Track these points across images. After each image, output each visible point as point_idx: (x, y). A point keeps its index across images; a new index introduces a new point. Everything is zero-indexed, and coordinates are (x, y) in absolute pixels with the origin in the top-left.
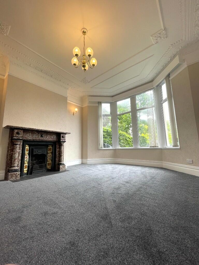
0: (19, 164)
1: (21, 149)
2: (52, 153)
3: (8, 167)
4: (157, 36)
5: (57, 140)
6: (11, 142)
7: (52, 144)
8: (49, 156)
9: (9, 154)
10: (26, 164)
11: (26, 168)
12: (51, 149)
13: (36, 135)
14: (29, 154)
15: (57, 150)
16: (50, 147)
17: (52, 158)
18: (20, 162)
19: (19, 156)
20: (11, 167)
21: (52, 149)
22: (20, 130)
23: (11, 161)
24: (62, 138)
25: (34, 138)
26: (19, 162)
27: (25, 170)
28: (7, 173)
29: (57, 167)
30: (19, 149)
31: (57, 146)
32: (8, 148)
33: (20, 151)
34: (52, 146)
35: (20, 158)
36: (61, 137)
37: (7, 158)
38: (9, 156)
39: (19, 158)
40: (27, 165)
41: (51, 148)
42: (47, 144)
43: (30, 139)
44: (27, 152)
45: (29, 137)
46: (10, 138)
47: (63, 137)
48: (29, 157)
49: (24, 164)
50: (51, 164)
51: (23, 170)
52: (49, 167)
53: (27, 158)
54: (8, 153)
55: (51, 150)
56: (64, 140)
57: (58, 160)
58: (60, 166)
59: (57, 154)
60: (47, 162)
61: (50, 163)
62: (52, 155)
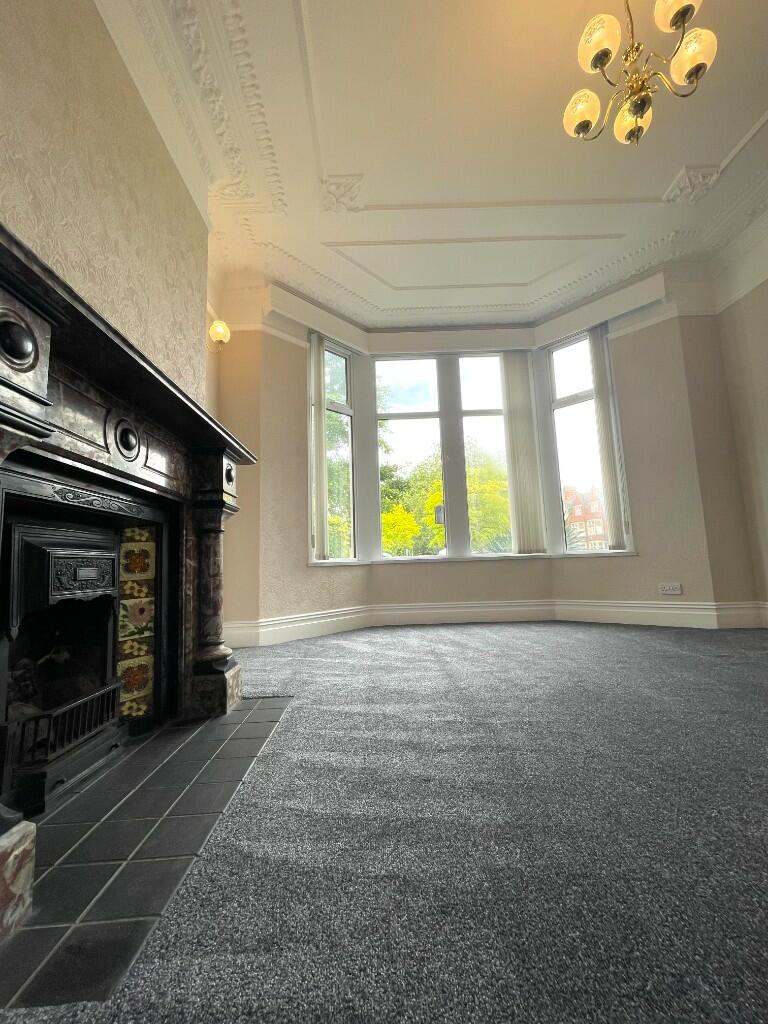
2: (155, 587)
8: (135, 611)
13: (96, 423)
15: (190, 564)
16: (140, 542)
17: (157, 629)
24: (225, 483)
25: (85, 451)
31: (189, 537)
36: (224, 473)
47: (228, 476)
50: (151, 674)
52: (132, 703)
56: (231, 501)
57: (195, 640)
58: (228, 677)
61: (143, 669)
62: (157, 603)
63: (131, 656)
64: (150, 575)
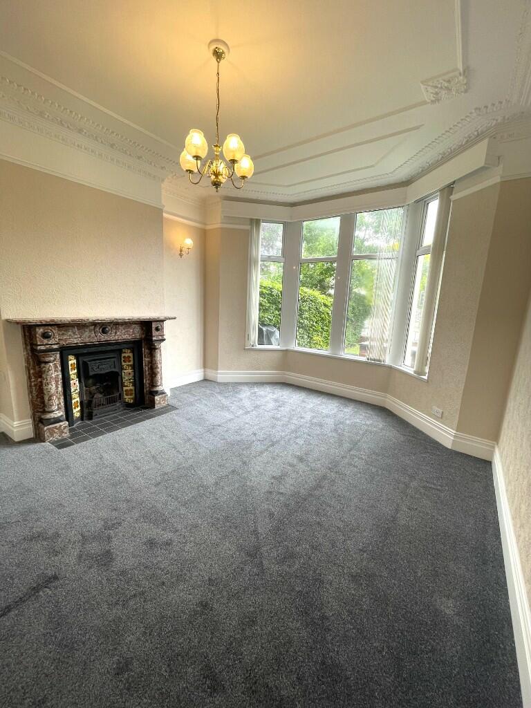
0: (60, 403)
1: (60, 368)
2: (133, 367)
3: (38, 412)
4: (440, 86)
5: (143, 336)
6: (31, 356)
7: (131, 345)
8: (127, 374)
9: (33, 384)
10: (76, 399)
11: (78, 407)
12: (129, 357)
13: (90, 331)
14: (79, 376)
15: (146, 360)
16: (128, 354)
17: (135, 379)
18: (62, 398)
19: (57, 387)
20: (44, 412)
21: (131, 359)
22: (50, 328)
23: (43, 398)
24: (154, 333)
25: (87, 340)
26: (59, 399)
27: (76, 412)
28: (38, 424)
29: (147, 398)
30: (55, 371)
31: (145, 351)
32: (29, 371)
33: (58, 375)
34: (133, 352)
35: (60, 389)
36: (153, 329)
37: (31, 392)
38: (34, 388)
39: (57, 389)
40: (78, 399)
41: (131, 355)
42: (118, 347)
43: (77, 343)
44: (73, 373)
45: (74, 339)
46: (29, 348)
47: (157, 329)
48: (80, 382)
49: (71, 399)
50: (134, 392)
51: (73, 414)
52: (129, 399)
53: (75, 385)
54: (31, 382)
55: (130, 361)
56: (160, 338)
57: (149, 384)
58: (156, 398)
59: (146, 368)
60: (122, 390)
61: (131, 390)
62: (134, 372)
63: (127, 386)
64: (131, 363)
